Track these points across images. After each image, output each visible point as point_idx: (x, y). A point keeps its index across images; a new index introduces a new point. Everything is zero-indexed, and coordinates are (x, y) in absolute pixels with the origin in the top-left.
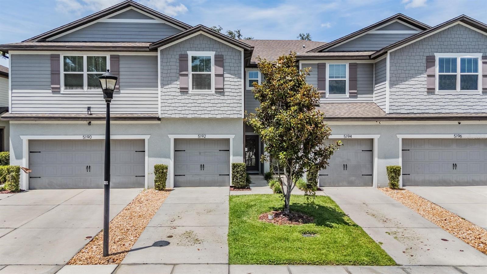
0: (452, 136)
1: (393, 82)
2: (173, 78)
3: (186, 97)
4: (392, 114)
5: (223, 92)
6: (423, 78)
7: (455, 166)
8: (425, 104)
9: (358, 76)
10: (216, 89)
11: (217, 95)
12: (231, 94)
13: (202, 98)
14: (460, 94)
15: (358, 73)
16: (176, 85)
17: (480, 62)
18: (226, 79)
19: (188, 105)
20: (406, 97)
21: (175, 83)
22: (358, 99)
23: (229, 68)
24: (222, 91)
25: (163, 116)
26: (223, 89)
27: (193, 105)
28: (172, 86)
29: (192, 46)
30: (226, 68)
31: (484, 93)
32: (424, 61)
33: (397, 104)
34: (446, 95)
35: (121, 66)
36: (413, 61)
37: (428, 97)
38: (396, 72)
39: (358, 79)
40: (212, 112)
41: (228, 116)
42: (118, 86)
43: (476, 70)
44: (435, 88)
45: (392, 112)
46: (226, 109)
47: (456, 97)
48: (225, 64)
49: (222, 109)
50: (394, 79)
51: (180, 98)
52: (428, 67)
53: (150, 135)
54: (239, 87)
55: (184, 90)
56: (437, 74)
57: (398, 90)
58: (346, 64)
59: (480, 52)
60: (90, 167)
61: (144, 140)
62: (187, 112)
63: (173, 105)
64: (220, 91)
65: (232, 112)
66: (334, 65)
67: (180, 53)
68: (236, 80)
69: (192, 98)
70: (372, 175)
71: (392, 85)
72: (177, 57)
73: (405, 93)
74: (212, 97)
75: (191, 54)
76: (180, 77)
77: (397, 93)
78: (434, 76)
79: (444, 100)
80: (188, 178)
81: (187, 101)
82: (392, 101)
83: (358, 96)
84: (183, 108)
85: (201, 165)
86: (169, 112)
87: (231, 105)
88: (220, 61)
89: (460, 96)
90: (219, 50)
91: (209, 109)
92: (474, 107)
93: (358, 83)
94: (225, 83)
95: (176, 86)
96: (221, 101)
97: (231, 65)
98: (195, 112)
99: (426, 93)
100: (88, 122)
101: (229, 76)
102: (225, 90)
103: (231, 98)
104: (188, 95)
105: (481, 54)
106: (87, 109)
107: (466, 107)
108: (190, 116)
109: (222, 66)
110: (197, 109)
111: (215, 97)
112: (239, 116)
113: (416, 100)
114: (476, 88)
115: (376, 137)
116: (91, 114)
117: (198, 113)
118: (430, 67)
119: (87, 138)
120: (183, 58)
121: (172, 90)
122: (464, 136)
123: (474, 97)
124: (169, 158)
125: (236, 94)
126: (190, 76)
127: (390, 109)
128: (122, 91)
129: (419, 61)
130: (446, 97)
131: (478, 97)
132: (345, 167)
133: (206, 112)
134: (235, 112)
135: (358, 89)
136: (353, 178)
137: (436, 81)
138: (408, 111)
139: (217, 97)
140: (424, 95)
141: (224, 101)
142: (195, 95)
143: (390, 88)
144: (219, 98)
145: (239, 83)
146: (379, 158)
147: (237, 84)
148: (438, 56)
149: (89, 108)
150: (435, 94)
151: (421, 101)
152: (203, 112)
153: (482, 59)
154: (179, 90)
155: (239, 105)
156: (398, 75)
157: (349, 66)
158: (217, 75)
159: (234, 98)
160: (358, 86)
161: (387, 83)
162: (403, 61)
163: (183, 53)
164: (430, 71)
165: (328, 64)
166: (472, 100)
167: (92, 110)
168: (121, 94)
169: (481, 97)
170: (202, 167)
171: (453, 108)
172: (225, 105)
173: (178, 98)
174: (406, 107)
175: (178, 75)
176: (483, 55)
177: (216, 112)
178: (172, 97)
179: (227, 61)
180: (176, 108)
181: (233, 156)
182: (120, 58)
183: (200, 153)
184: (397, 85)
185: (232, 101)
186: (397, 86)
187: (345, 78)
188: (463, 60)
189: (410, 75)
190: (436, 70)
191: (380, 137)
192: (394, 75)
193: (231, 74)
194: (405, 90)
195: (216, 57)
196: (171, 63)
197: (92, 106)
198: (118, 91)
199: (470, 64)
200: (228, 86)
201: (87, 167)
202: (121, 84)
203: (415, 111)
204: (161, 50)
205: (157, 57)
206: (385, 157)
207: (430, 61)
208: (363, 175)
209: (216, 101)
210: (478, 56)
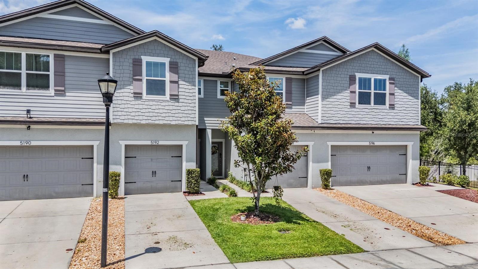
0: (367, 144)
1: (324, 96)
2: (126, 83)
3: (140, 102)
4: (324, 123)
5: (178, 99)
6: (347, 93)
7: (369, 168)
8: (349, 116)
9: (293, 89)
10: (171, 95)
11: (172, 101)
12: (186, 101)
13: (156, 103)
14: (373, 109)
15: (293, 86)
17: (387, 83)
18: (180, 86)
19: (142, 111)
20: (335, 109)
21: (129, 87)
22: (293, 110)
23: (184, 75)
24: (177, 97)
25: (115, 121)
26: (178, 95)
27: (147, 111)
28: (125, 90)
29: (146, 51)
30: (180, 75)
31: (390, 108)
32: (348, 79)
33: (327, 115)
34: (363, 109)
35: (66, 67)
36: (340, 79)
37: (350, 110)
38: (326, 87)
39: (293, 92)
40: (166, 119)
41: (183, 123)
42: (64, 88)
43: (385, 90)
44: (355, 103)
45: (323, 122)
46: (181, 115)
47: (371, 111)
48: (180, 72)
49: (176, 115)
50: (325, 93)
51: (133, 103)
52: (350, 85)
53: (99, 141)
54: (194, 94)
55: (138, 96)
56: (357, 91)
57: (328, 103)
58: (283, 78)
59: (387, 74)
60: (27, 176)
61: (92, 147)
62: (141, 118)
63: (125, 110)
64: (175, 98)
65: (186, 119)
66: (273, 78)
67: (134, 57)
68: (190, 87)
69: (146, 103)
70: (307, 177)
71: (323, 98)
72: (131, 61)
73: (333, 106)
74: (167, 104)
75: (145, 59)
76: (134, 81)
77: (327, 106)
78: (354, 92)
79: (362, 113)
80: (139, 185)
81: (141, 107)
82: (324, 112)
83: (293, 107)
84: (137, 114)
85: (153, 172)
86: (121, 117)
87: (186, 112)
88: (174, 67)
89: (373, 110)
90: (173, 57)
91: (164, 115)
92: (383, 120)
93: (293, 95)
94: (180, 90)
95: (129, 91)
96: (176, 108)
97: (186, 72)
98: (149, 118)
99: (349, 107)
100: (28, 126)
101: (184, 83)
102: (180, 97)
103: (185, 105)
104: (141, 100)
106: (25, 112)
107: (378, 120)
108: (144, 122)
109: (177, 73)
110: (151, 114)
111: (170, 104)
112: (193, 123)
113: (342, 113)
114: (385, 104)
115: (311, 144)
116: (30, 118)
117: (153, 118)
118: (353, 84)
119: (25, 144)
120: (137, 63)
121: (124, 94)
122: (377, 144)
123: (383, 111)
124: (120, 165)
125: (190, 101)
126: (144, 81)
127: (322, 120)
128: (67, 94)
129: (344, 79)
130: (363, 110)
131: (386, 111)
133: (160, 118)
134: (189, 119)
135: (293, 101)
136: (292, 180)
137: (356, 96)
138: (336, 122)
139: (172, 103)
140: (348, 109)
141: (178, 108)
142: (149, 100)
143: (322, 101)
144: (173, 104)
145: (194, 91)
146: (313, 162)
147: (191, 91)
148: (358, 76)
149: (28, 111)
150: (355, 108)
151: (345, 113)
152: (157, 118)
153: (389, 80)
154: (132, 95)
155: (193, 112)
156: (328, 90)
157: (286, 80)
158: (171, 82)
159: (188, 105)
160: (293, 98)
161: (320, 96)
162: (332, 78)
163: (137, 57)
164: (352, 88)
165: (268, 77)
166: (382, 114)
167: (32, 113)
168: (66, 97)
169: (388, 111)
170: (154, 173)
171: (368, 120)
172: (180, 111)
173: (131, 103)
174: (334, 118)
175: (131, 80)
176: (389, 77)
177: (171, 119)
178: (125, 102)
179: (181, 68)
180: (129, 114)
181: (187, 162)
182: (66, 59)
183: (152, 160)
184: (328, 98)
185: (186, 108)
186: (327, 100)
187: (282, 91)
188: (375, 80)
189: (337, 91)
190: (356, 87)
191: (314, 144)
192: (325, 90)
193: (186, 82)
194: (333, 104)
195: (171, 63)
196: (124, 67)
197: (31, 109)
198: (64, 93)
199: (380, 84)
200: (183, 93)
201: (24, 176)
202: (67, 86)
203: (341, 122)
204: (113, 53)
205: (109, 59)
206: (318, 161)
208: (299, 178)
209: (171, 108)
210: (387, 77)
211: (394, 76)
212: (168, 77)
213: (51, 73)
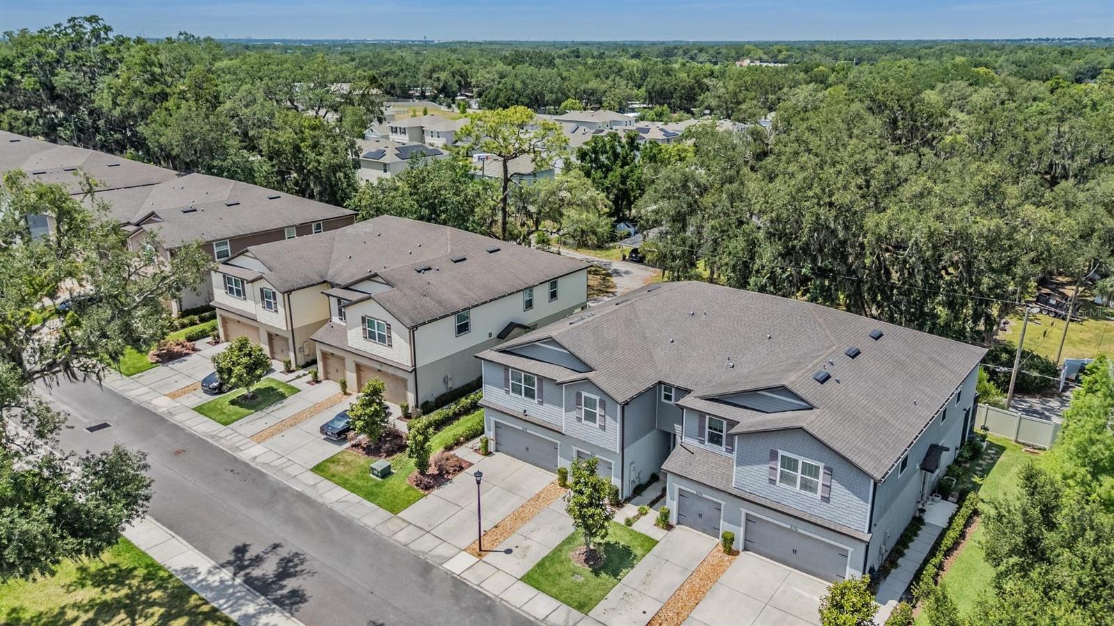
0: (788, 527)
1: (739, 462)
2: (572, 408)
3: (580, 424)
4: (737, 488)
6: (765, 468)
7: (795, 551)
8: (767, 491)
10: (600, 425)
12: (611, 433)
13: (590, 428)
14: (800, 494)
16: (574, 414)
17: (821, 471)
18: (606, 420)
19: (582, 431)
20: (750, 479)
21: (574, 412)
23: (610, 412)
25: (566, 433)
26: (605, 426)
27: (585, 432)
28: (572, 413)
29: (584, 389)
30: (607, 411)
31: (823, 500)
32: (768, 453)
33: (742, 482)
34: (786, 489)
35: (543, 386)
36: (758, 450)
37: (769, 485)
38: (742, 455)
40: (597, 442)
41: (608, 448)
42: (541, 400)
43: (817, 477)
44: (776, 480)
45: (737, 486)
46: (607, 442)
47: (795, 494)
48: (606, 408)
49: (604, 441)
50: (740, 460)
52: (771, 460)
53: (560, 443)
54: (617, 428)
55: (579, 419)
56: (779, 468)
57: (743, 470)
58: (724, 421)
59: (822, 462)
61: (557, 443)
62: (581, 436)
63: (572, 427)
64: (603, 428)
65: (612, 447)
68: (614, 423)
69: (584, 426)
70: (718, 529)
72: (575, 393)
73: (750, 475)
74: (597, 430)
75: (584, 394)
76: (577, 408)
77: (742, 473)
78: (776, 469)
79: (784, 493)
81: (581, 428)
82: (738, 477)
84: (579, 432)
86: (569, 432)
87: (610, 441)
88: (603, 404)
90: (602, 398)
91: (596, 438)
92: (812, 509)
94: (606, 422)
96: (603, 435)
97: (611, 410)
98: (586, 437)
99: (768, 482)
101: (610, 418)
102: (606, 428)
103: (610, 435)
104: (582, 423)
105: (823, 464)
106: (523, 413)
107: (805, 507)
108: (583, 440)
109: (604, 409)
110: (587, 435)
112: (617, 451)
113: (759, 485)
114: (815, 493)
115: (723, 502)
116: (526, 417)
117: (588, 439)
118: (773, 460)
119: (525, 431)
120: (579, 395)
121: (571, 416)
122: (800, 531)
123: (813, 500)
125: (614, 433)
126: (583, 410)
127: (735, 484)
128: (543, 405)
129: (763, 452)
130: (786, 491)
131: (817, 501)
132: (700, 515)
133: (593, 440)
134: (614, 447)
136: (706, 527)
137: (777, 474)
138: (752, 491)
139: (600, 431)
140: (766, 483)
141: (605, 436)
142: (586, 425)
143: (737, 466)
145: (616, 426)
146: (724, 520)
147: (614, 425)
148: (781, 453)
150: (776, 485)
151: (763, 486)
152: (591, 439)
153: (824, 469)
154: (576, 418)
155: (616, 443)
156: (745, 458)
157: (727, 423)
158: (600, 415)
159: (612, 436)
162: (750, 447)
163: (578, 392)
164: (772, 464)
165: (708, 417)
166: (812, 503)
167: (526, 414)
168: (543, 407)
169: (820, 503)
171: (792, 503)
172: (606, 439)
173: (576, 423)
174: (750, 488)
175: (575, 407)
176: (825, 465)
177: (600, 442)
178: (572, 422)
179: (608, 406)
180: (574, 431)
181: (614, 477)
182: (543, 381)
185: (611, 438)
186: (742, 467)
187: (723, 433)
188: (804, 464)
189: (754, 461)
190: (778, 465)
191: (726, 504)
192: (740, 457)
194: (749, 473)
195: (600, 402)
196: (571, 398)
197: (526, 411)
198: (541, 404)
199: (813, 471)
200: (609, 427)
201: (527, 448)
202: (544, 400)
203: (757, 494)
204: (564, 386)
206: (730, 522)
207: (774, 455)
208: (714, 528)
209: (600, 434)
210: (821, 465)
211: (832, 467)
212: (598, 411)
213: (536, 388)
